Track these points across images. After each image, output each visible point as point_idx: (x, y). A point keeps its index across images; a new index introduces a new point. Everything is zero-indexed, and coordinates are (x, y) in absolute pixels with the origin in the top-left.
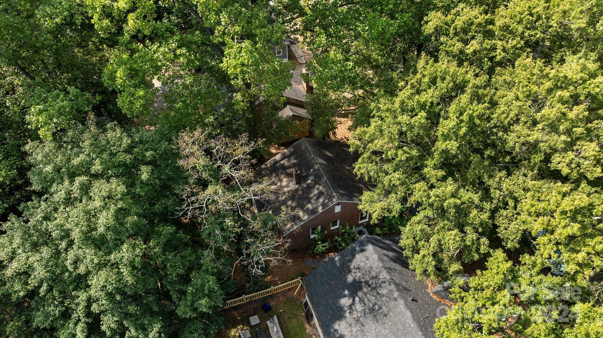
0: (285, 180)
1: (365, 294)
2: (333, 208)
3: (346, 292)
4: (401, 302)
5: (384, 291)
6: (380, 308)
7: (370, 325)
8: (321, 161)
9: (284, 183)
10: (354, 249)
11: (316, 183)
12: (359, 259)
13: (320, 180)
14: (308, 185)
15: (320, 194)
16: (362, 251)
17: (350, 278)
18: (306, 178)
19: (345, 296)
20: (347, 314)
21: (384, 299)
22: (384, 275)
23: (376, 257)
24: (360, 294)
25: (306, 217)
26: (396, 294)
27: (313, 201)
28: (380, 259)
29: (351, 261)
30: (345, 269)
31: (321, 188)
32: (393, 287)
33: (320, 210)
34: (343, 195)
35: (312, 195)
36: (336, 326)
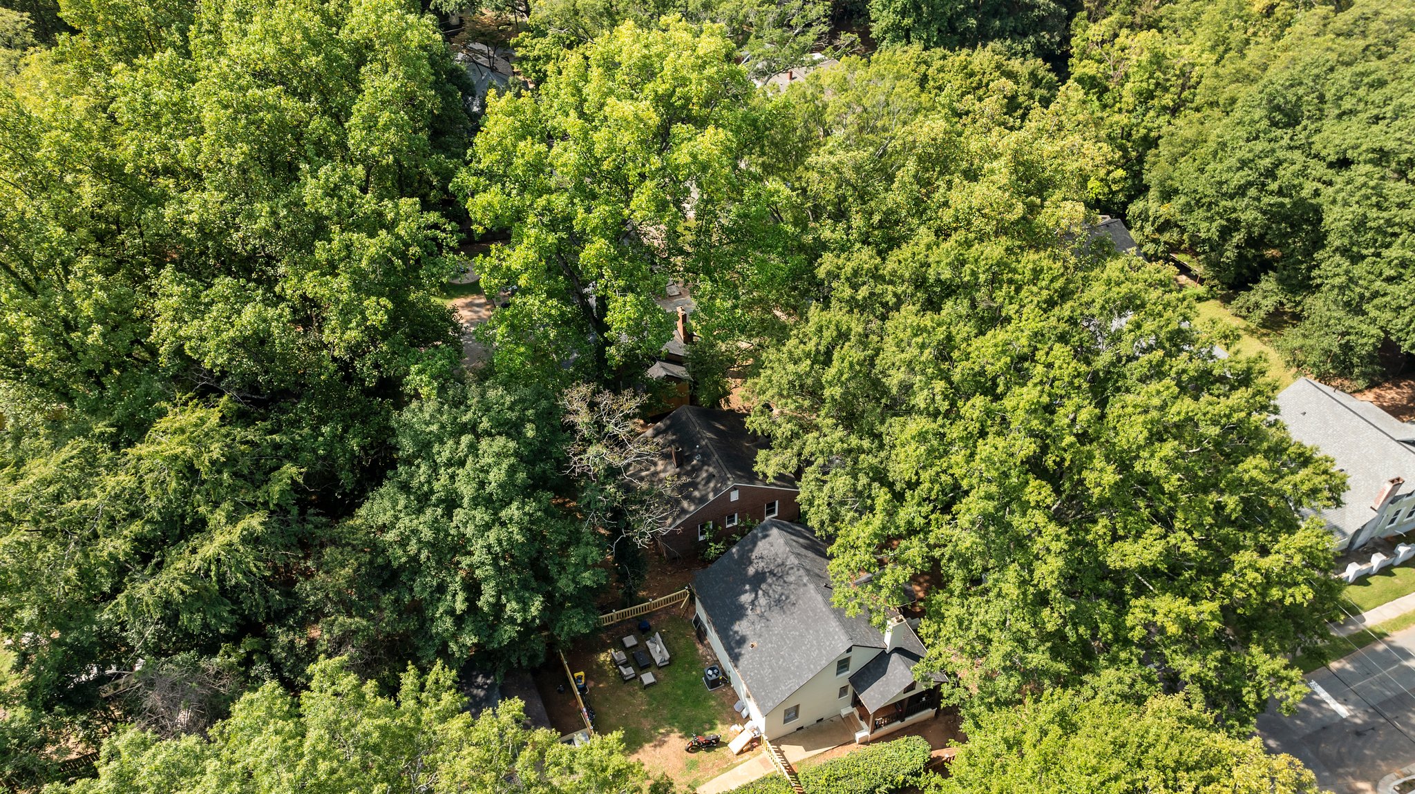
0: (660, 463)
1: (770, 585)
2: (728, 494)
3: (747, 587)
4: (811, 587)
5: (791, 579)
6: (787, 598)
7: (777, 619)
8: (709, 435)
9: (660, 467)
10: (755, 536)
11: (704, 463)
12: (762, 548)
13: (709, 459)
14: (693, 466)
15: (711, 477)
16: (765, 536)
17: (751, 571)
18: (690, 459)
19: (746, 592)
20: (749, 612)
21: (792, 587)
22: (793, 560)
23: (782, 541)
24: (764, 586)
25: (692, 508)
26: (805, 579)
27: (700, 487)
28: (787, 543)
29: (752, 551)
30: (746, 560)
31: (711, 469)
32: (802, 572)
33: (711, 497)
34: (740, 477)
35: (699, 480)
36: (736, 627)
